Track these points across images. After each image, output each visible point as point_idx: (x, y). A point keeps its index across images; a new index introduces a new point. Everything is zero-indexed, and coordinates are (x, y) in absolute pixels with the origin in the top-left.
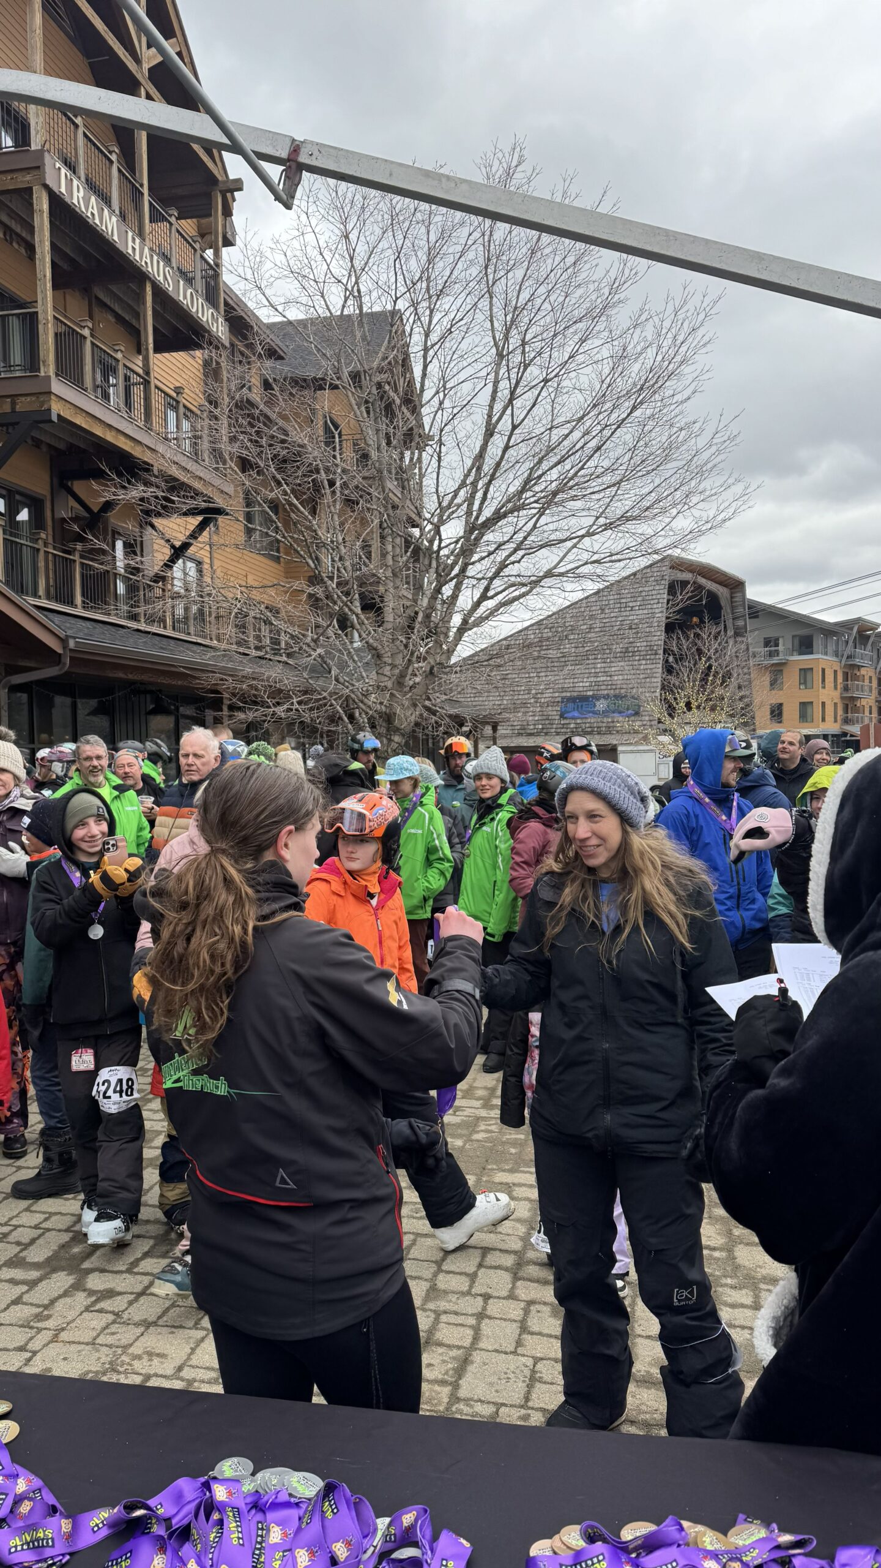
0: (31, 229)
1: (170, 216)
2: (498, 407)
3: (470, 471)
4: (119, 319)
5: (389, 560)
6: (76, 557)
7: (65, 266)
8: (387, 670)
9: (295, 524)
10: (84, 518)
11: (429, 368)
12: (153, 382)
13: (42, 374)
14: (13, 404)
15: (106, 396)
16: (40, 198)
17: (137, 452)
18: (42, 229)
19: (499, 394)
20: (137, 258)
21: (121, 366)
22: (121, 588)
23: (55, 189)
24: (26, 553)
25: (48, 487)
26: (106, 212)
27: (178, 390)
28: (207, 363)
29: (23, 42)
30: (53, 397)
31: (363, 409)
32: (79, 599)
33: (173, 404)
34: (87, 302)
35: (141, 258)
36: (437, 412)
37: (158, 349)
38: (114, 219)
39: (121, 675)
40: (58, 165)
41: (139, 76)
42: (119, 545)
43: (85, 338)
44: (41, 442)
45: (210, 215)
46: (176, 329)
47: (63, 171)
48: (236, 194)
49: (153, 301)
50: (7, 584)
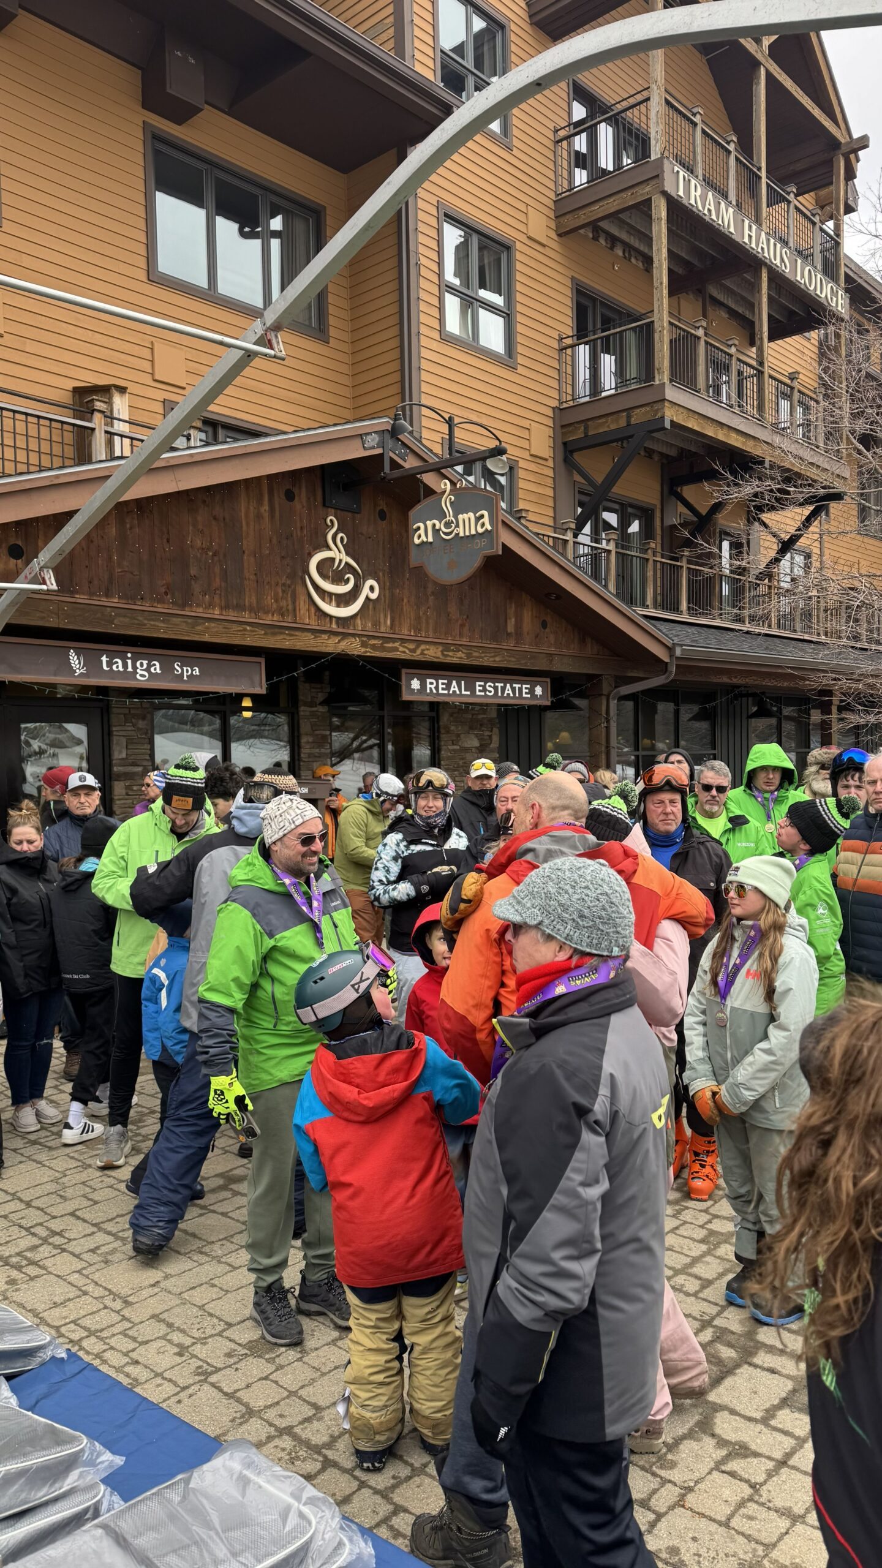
0: (648, 240)
1: (788, 193)
4: (732, 313)
6: (683, 563)
7: (681, 271)
10: (692, 523)
12: (767, 371)
13: (657, 382)
15: (718, 392)
16: (658, 206)
17: (749, 447)
18: (659, 238)
20: (753, 245)
21: (734, 362)
22: (726, 590)
23: (673, 194)
24: (636, 564)
25: (658, 496)
26: (723, 205)
27: (793, 376)
28: (822, 344)
30: (667, 404)
32: (684, 605)
33: (787, 390)
34: (700, 303)
35: (757, 246)
37: (771, 339)
38: (731, 210)
39: (725, 680)
40: (676, 169)
41: (759, 56)
42: (726, 545)
43: (699, 338)
44: (654, 451)
45: (831, 183)
46: (792, 313)
47: (681, 173)
48: (860, 153)
49: (769, 288)
50: (618, 596)
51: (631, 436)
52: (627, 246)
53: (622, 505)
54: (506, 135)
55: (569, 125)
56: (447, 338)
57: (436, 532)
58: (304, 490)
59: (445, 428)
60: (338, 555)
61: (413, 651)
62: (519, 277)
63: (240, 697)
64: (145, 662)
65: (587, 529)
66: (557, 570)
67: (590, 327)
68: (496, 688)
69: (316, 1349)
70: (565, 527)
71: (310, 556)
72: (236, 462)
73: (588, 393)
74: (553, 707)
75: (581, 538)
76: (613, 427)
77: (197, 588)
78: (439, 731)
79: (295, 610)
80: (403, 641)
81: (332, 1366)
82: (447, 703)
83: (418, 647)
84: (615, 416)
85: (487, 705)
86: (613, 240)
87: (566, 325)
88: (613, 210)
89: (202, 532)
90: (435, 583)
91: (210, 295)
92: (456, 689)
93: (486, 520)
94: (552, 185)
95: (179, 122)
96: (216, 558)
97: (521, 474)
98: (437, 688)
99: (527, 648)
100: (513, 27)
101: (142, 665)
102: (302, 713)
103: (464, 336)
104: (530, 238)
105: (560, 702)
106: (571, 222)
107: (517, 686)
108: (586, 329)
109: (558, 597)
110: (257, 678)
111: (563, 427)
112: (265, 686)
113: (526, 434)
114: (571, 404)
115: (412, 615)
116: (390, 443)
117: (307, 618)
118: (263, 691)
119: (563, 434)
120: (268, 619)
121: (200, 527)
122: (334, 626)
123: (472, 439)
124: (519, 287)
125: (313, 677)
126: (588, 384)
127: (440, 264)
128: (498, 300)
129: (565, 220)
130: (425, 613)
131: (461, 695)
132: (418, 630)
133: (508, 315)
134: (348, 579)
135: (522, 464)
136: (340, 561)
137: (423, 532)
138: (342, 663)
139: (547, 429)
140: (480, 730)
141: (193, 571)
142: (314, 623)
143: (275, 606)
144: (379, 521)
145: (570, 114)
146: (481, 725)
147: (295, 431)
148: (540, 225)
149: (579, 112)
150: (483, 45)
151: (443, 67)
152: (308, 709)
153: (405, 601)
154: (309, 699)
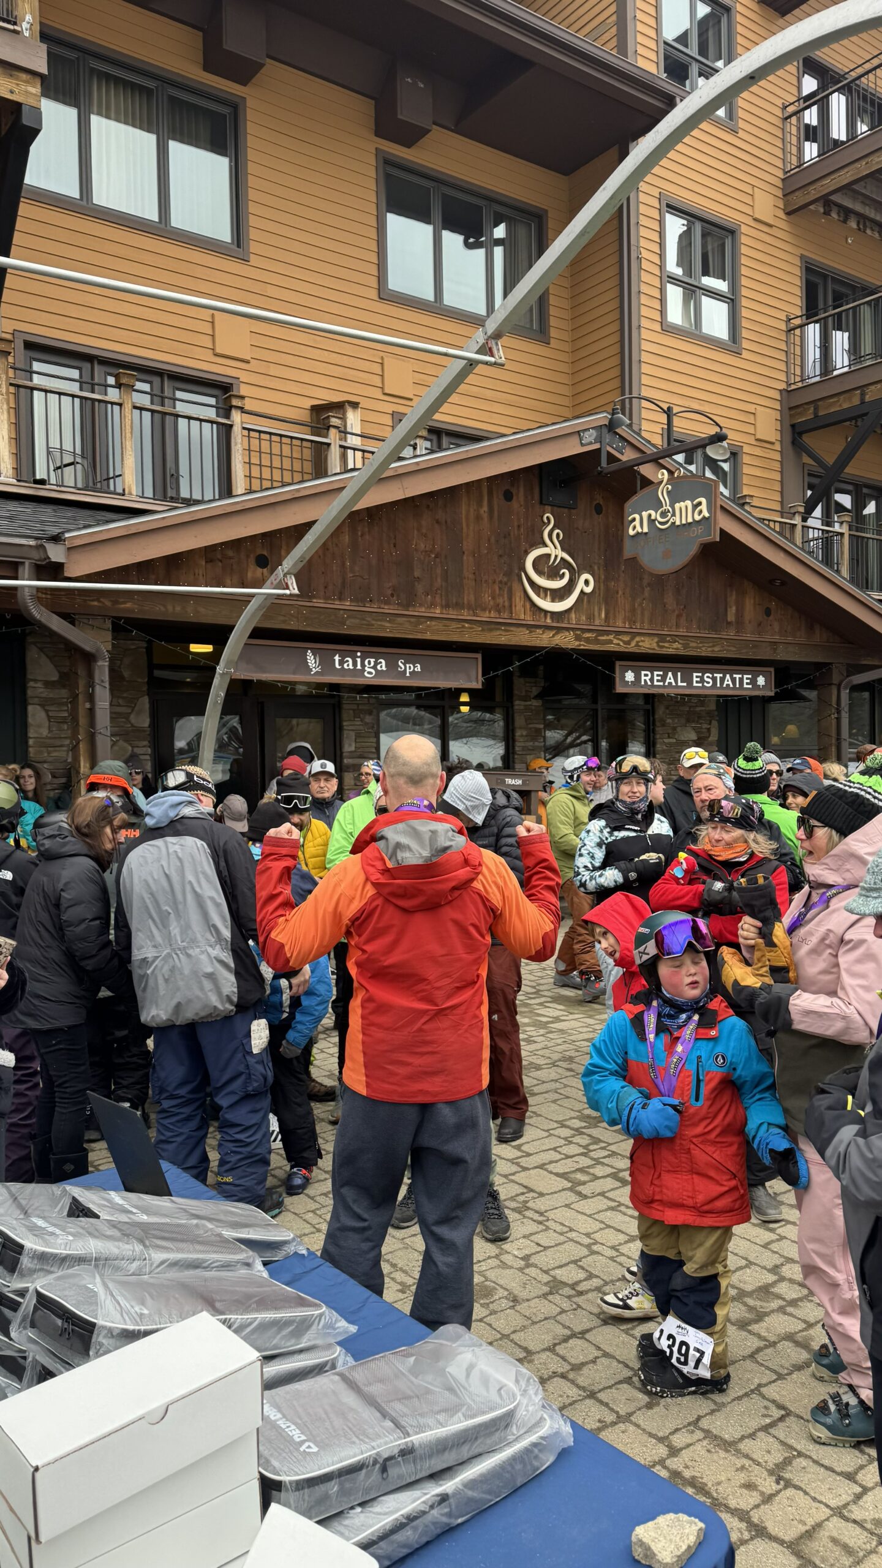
50: (852, 581)
51: (866, 414)
52: (862, 218)
53: (856, 485)
54: (733, 120)
55: (798, 100)
56: (668, 329)
57: (652, 522)
58: (522, 490)
59: (664, 418)
60: (555, 551)
61: (628, 643)
62: (744, 260)
63: (459, 691)
64: (372, 660)
65: (818, 512)
66: (782, 555)
67: (821, 305)
68: (714, 679)
69: (528, 1300)
70: (793, 511)
71: (527, 553)
72: (459, 467)
73: (818, 373)
74: (777, 698)
75: (811, 522)
76: (846, 406)
77: (420, 588)
78: (654, 724)
79: (511, 606)
80: (618, 633)
81: (543, 1317)
82: (662, 695)
83: (632, 639)
84: (846, 396)
85: (706, 696)
86: (846, 213)
87: (795, 305)
88: (846, 182)
89: (425, 536)
90: (651, 574)
91: (436, 308)
92: (672, 681)
93: (704, 507)
94: (780, 164)
95: (408, 143)
96: (438, 560)
97: (746, 459)
98: (652, 680)
99: (749, 636)
101: (369, 663)
102: (516, 707)
103: (686, 325)
104: (756, 220)
105: (783, 695)
106: (800, 199)
107: (738, 676)
108: (817, 307)
109: (783, 583)
110: (474, 673)
111: (791, 409)
112: (481, 679)
113: (751, 419)
114: (800, 385)
115: (627, 607)
116: (607, 438)
117: (523, 614)
118: (479, 686)
119: (791, 416)
120: (485, 617)
121: (424, 531)
122: (549, 620)
123: (690, 427)
124: (743, 271)
125: (527, 671)
126: (818, 365)
127: (662, 255)
128: (722, 286)
129: (793, 197)
130: (641, 604)
131: (677, 686)
132: (633, 622)
133: (732, 301)
134: (564, 574)
135: (746, 449)
136: (556, 556)
137: (638, 523)
138: (557, 655)
139: (774, 412)
140: (697, 722)
141: (417, 573)
142: (529, 619)
143: (492, 603)
144: (596, 516)
145: (799, 88)
146: (699, 718)
147: (514, 433)
148: (767, 205)
149: (810, 85)
150: (707, 30)
151: (666, 57)
152: (523, 703)
153: (620, 593)
154: (524, 694)
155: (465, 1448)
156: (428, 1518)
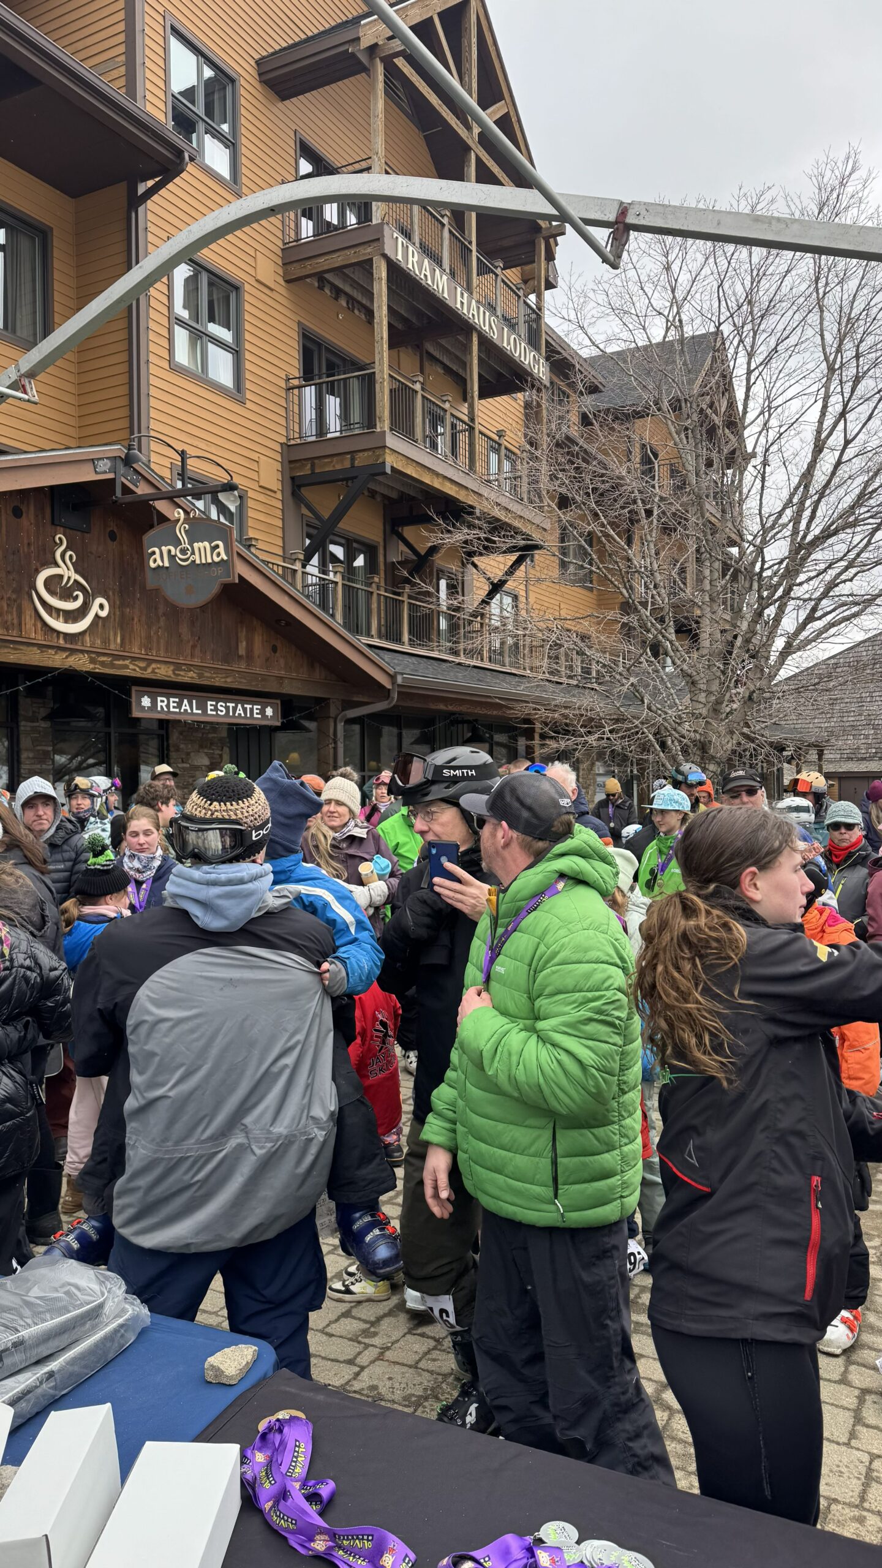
0: (370, 295)
1: (496, 267)
2: (828, 422)
3: (796, 489)
4: (448, 370)
5: (708, 587)
6: (405, 598)
7: (400, 326)
8: (702, 697)
9: (610, 555)
10: (412, 561)
11: (753, 389)
12: (478, 427)
13: (378, 430)
14: (353, 460)
15: (434, 446)
16: (379, 267)
17: (462, 496)
18: (380, 296)
19: (830, 409)
20: (465, 311)
21: (448, 416)
22: (443, 624)
23: (393, 257)
24: (362, 596)
25: (381, 535)
26: (437, 272)
27: (500, 434)
28: (527, 405)
29: (366, 126)
30: (387, 451)
31: (683, 436)
32: (406, 637)
33: (496, 447)
34: (418, 358)
35: (469, 312)
36: (760, 432)
37: (481, 397)
38: (445, 278)
39: (442, 707)
40: (395, 235)
41: (470, 142)
42: (443, 583)
43: (417, 392)
44: (376, 492)
45: (534, 262)
46: (500, 375)
47: (400, 240)
48: (559, 239)
49: (479, 350)
50: (345, 626)
51: (356, 477)
52: (350, 299)
53: (348, 540)
54: (235, 182)
56: (175, 368)
57: (172, 557)
58: (32, 508)
59: (177, 460)
60: (67, 572)
61: (145, 669)
62: (247, 317)
65: (315, 560)
66: (286, 598)
67: (316, 371)
68: (227, 708)
70: (294, 557)
71: (37, 572)
73: (314, 433)
74: (284, 727)
75: (309, 569)
76: (338, 467)
78: (168, 750)
79: (20, 624)
80: (134, 659)
82: (179, 721)
83: (148, 666)
84: (339, 458)
85: (218, 723)
86: (338, 292)
87: (294, 367)
88: (337, 265)
90: (169, 604)
92: (188, 708)
93: (221, 550)
94: (280, 234)
97: (250, 503)
98: (168, 706)
99: (258, 670)
100: (243, 82)
102: (22, 728)
103: (193, 367)
104: (258, 281)
105: (288, 725)
106: (297, 271)
107: (248, 706)
108: (312, 372)
109: (288, 624)
111: (290, 462)
114: (298, 441)
115: (143, 635)
116: (122, 469)
117: (33, 633)
119: (291, 469)
122: (61, 641)
123: (203, 472)
124: (247, 326)
125: (36, 692)
126: (314, 424)
127: (170, 297)
128: (226, 335)
129: (292, 268)
130: (156, 632)
131: (192, 714)
132: (149, 649)
133: (237, 351)
134: (77, 596)
135: (251, 494)
136: (69, 578)
137: (158, 557)
138: (70, 677)
139: (275, 463)
140: (210, 748)
142: (40, 638)
144: (110, 542)
145: (297, 169)
146: (212, 744)
147: (26, 452)
148: (268, 270)
150: (213, 93)
151: (174, 108)
152: (29, 724)
153: (136, 620)
154: (30, 714)
155: (66, 1336)
156: (39, 1391)
